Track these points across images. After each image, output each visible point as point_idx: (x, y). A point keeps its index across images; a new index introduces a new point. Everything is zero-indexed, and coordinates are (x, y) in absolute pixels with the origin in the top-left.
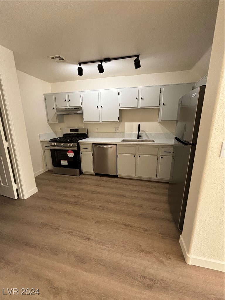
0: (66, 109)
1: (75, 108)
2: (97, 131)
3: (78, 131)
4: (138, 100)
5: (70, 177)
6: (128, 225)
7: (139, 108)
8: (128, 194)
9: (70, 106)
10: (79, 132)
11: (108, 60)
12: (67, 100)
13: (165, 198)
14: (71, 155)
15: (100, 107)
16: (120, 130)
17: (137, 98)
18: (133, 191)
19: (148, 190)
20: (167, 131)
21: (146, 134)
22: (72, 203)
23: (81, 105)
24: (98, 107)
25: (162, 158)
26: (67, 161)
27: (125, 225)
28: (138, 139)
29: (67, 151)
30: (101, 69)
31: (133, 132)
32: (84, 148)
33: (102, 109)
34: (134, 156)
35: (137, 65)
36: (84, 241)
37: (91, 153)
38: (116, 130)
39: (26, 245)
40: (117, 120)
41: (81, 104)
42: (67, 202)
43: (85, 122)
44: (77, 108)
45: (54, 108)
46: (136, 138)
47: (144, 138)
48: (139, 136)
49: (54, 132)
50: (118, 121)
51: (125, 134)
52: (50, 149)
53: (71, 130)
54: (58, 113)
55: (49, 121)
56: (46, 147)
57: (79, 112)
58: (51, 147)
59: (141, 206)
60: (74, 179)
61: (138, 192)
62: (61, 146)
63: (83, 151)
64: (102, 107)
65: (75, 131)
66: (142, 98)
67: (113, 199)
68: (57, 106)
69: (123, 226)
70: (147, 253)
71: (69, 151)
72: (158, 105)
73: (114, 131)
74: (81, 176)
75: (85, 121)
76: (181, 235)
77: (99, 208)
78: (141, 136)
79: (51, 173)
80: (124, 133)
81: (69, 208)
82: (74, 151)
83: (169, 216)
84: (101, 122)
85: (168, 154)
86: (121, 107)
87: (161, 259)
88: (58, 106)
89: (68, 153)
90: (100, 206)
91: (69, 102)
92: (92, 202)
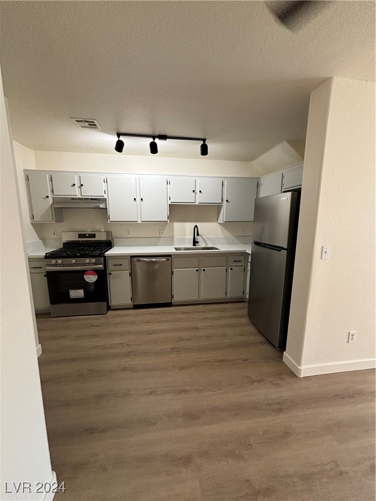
0: (73, 199)
1: (91, 199)
2: (128, 236)
3: (95, 237)
4: (196, 193)
5: (91, 318)
6: (223, 360)
7: (197, 203)
8: (200, 325)
9: (82, 195)
10: (97, 238)
11: (163, 137)
12: (77, 185)
13: (245, 320)
14: (91, 278)
15: (138, 199)
16: (166, 233)
17: (194, 191)
18: (204, 319)
19: (221, 314)
20: (228, 234)
21: (203, 238)
22: (127, 355)
23: (104, 195)
24: (135, 199)
25: (231, 269)
26: (82, 290)
27: (220, 361)
28: (194, 247)
29: (84, 272)
30: (154, 149)
31: (185, 236)
32: (115, 265)
33: (142, 202)
34: (197, 270)
35: (204, 151)
36: (179, 395)
37: (128, 272)
38: (161, 233)
39: (92, 433)
40: (166, 219)
41: (105, 193)
42: (116, 356)
43: (110, 222)
44: (96, 199)
45: (47, 197)
46: (191, 246)
47: (202, 245)
48: (195, 242)
49: (40, 239)
50: (167, 222)
51: (175, 240)
52: (45, 272)
53: (80, 236)
54: (56, 206)
55: (35, 220)
56: (34, 268)
57: (102, 206)
58: (47, 268)
59: (224, 336)
60: (100, 319)
61: (211, 319)
62: (72, 265)
63: (113, 271)
64: (142, 199)
65: (89, 238)
66: (200, 191)
67: (184, 335)
68: (55, 194)
69: (218, 364)
70: (259, 381)
71: (87, 272)
72: (221, 202)
73: (159, 236)
74: (110, 313)
75: (111, 220)
76: (284, 352)
77: (171, 352)
78: (198, 242)
79: (46, 318)
80: (173, 237)
81: (126, 362)
82: (97, 272)
83: (260, 338)
84: (139, 222)
85: (239, 264)
86: (171, 201)
87: (275, 382)
88: (57, 194)
89: (85, 276)
90: (172, 349)
91: (80, 187)
92: (155, 345)
